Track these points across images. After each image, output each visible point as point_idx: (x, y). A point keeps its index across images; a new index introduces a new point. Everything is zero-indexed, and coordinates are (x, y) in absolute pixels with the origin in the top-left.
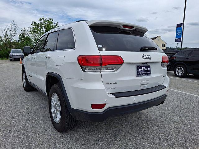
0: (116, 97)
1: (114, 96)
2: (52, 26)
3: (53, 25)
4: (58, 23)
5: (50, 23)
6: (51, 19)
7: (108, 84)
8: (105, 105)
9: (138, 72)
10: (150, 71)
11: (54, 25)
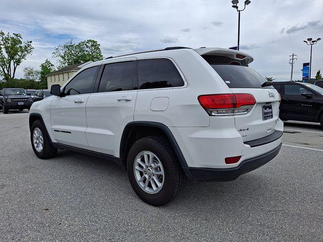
0: (251, 147)
1: (249, 146)
2: (21, 47)
3: (21, 45)
4: (31, 42)
5: (16, 41)
6: (17, 35)
7: (241, 130)
8: (240, 157)
9: (264, 113)
10: (272, 112)
11: (23, 45)
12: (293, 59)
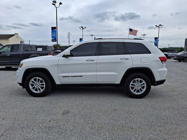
12: (69, 35)
